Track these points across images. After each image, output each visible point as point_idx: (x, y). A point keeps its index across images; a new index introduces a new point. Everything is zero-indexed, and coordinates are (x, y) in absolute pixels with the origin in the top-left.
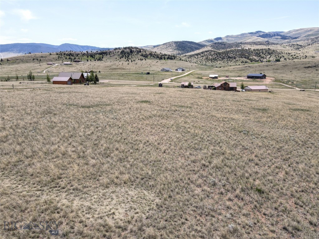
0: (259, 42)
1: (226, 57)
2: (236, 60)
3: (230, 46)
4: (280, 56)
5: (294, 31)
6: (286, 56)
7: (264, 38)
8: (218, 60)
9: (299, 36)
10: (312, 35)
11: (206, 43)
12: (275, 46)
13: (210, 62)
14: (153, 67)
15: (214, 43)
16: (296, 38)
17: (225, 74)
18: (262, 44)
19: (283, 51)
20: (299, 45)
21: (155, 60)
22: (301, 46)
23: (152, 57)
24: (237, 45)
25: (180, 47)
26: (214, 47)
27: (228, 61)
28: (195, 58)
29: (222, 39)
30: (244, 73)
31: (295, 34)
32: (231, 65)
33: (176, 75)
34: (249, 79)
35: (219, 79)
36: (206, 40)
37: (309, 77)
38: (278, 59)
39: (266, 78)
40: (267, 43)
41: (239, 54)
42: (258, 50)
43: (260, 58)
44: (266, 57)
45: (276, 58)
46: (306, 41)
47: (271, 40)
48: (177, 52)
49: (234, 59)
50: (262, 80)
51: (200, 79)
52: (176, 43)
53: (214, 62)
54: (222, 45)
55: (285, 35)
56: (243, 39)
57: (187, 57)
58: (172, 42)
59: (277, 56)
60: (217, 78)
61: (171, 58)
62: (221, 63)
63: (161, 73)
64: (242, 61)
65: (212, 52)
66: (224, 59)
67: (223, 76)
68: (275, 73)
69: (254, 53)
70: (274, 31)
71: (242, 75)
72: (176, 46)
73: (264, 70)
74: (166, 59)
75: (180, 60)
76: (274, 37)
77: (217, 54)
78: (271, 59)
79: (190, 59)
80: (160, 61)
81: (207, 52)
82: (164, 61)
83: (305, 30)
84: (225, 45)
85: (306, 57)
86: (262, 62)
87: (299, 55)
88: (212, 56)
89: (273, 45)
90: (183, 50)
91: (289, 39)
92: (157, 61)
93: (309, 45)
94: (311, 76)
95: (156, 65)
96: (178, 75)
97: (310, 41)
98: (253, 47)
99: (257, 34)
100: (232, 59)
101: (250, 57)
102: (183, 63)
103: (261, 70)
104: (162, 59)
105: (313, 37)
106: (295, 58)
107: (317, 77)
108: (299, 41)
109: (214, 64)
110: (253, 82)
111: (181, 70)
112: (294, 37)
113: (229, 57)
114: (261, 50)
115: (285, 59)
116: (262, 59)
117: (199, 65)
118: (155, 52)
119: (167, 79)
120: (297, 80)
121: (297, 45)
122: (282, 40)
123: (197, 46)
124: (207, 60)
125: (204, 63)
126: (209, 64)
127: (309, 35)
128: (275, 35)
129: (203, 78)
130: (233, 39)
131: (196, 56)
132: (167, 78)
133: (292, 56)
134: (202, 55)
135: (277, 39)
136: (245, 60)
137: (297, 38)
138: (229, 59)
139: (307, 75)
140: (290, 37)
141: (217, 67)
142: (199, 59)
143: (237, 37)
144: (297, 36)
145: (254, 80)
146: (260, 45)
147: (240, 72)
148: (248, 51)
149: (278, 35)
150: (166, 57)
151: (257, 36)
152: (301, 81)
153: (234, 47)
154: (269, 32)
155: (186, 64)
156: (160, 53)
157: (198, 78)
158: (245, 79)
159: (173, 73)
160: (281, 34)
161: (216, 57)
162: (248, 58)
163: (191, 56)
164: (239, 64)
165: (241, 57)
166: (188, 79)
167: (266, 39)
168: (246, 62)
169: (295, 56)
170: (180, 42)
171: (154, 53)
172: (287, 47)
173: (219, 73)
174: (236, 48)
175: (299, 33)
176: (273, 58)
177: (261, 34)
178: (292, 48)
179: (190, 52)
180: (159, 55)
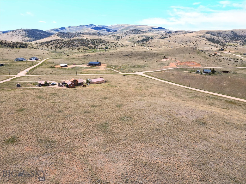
0: (93, 33)
1: (71, 46)
2: (79, 48)
3: (73, 35)
4: (108, 44)
5: (114, 26)
6: (111, 45)
7: (96, 30)
8: (65, 47)
9: (117, 30)
10: (125, 29)
11: (53, 32)
12: (104, 36)
13: (59, 49)
14: (6, 55)
15: (60, 33)
16: (115, 31)
17: (72, 62)
18: (96, 35)
19: (109, 41)
20: (118, 37)
21: (6, 49)
22: (119, 37)
23: (3, 46)
24: (78, 34)
25: (30, 35)
26: (61, 36)
27: (73, 49)
28: (46, 45)
29: (66, 28)
30: (86, 61)
31: (115, 28)
32: (75, 52)
33: (31, 66)
34: (90, 66)
35: (69, 67)
36: (53, 29)
37: (127, 63)
38: (107, 47)
39: (102, 64)
40: (98, 34)
41: (81, 43)
42: (93, 40)
43: (95, 46)
44: (99, 45)
45: (106, 46)
46: (122, 34)
47: (101, 31)
48: (28, 39)
49: (77, 47)
50: (99, 66)
51: (53, 69)
52: (25, 30)
53: (62, 49)
54: (66, 34)
55: (109, 28)
56: (81, 30)
57: (38, 44)
58: (22, 29)
59: (106, 45)
60: (67, 66)
61: (23, 46)
62: (68, 50)
63: (15, 63)
64: (83, 49)
65: (59, 41)
66: (70, 47)
67: (71, 64)
68: (106, 60)
69: (91, 42)
70: (102, 25)
71: (85, 62)
72: (26, 33)
73: (99, 58)
74: (18, 48)
75: (32, 48)
76: (102, 30)
77: (63, 43)
78: (102, 47)
79: (41, 47)
80: (12, 49)
81: (55, 41)
82: (17, 49)
83: (120, 26)
84: (68, 34)
85: (123, 45)
86: (97, 49)
87: (119, 44)
88: (60, 44)
89: (103, 36)
90: (34, 37)
91: (111, 31)
92: (9, 49)
93: (124, 36)
94: (128, 62)
95: (9, 54)
96: (33, 65)
97: (124, 34)
98: (90, 37)
99: (91, 27)
100: (75, 47)
101: (88, 45)
102: (35, 51)
103: (97, 58)
104: (14, 47)
105: (125, 31)
106: (117, 46)
107: (131, 63)
108: (118, 33)
109: (62, 50)
110: (93, 68)
111: (35, 59)
112: (115, 30)
113: (73, 45)
114: (95, 39)
115: (111, 47)
116: (96, 47)
117: (50, 53)
118: (6, 41)
119: (22, 71)
120: (120, 65)
121: (117, 36)
122: (107, 32)
123: (46, 34)
124: (56, 47)
125: (54, 49)
126: (58, 51)
127: (123, 30)
128: (102, 28)
129: (55, 66)
130: (74, 29)
131: (46, 44)
132: (23, 69)
133: (115, 44)
134: (51, 43)
135: (104, 31)
136: (85, 47)
137: (117, 31)
138: (73, 47)
139: (125, 61)
140: (112, 30)
141: (65, 54)
142: (49, 46)
143: (77, 28)
144: (116, 30)
145: (93, 67)
146: (94, 35)
147: (83, 60)
148: (87, 40)
149: (105, 28)
150: (18, 45)
151: (91, 28)
152: (123, 66)
153: (75, 36)
154: (99, 26)
155: (38, 52)
156: (11, 42)
157: (51, 67)
158: (87, 66)
159: (28, 63)
160: (106, 27)
161: (63, 45)
162: (87, 46)
163: (42, 44)
164: (81, 51)
165: (83, 46)
166: (42, 69)
167: (97, 31)
168: (86, 49)
169: (117, 45)
170: (29, 30)
171: (4, 42)
172: (111, 38)
173: (67, 61)
174: (78, 38)
175: (117, 28)
176: (103, 46)
177: (94, 27)
178: (114, 38)
179: (40, 39)
180: (10, 43)
